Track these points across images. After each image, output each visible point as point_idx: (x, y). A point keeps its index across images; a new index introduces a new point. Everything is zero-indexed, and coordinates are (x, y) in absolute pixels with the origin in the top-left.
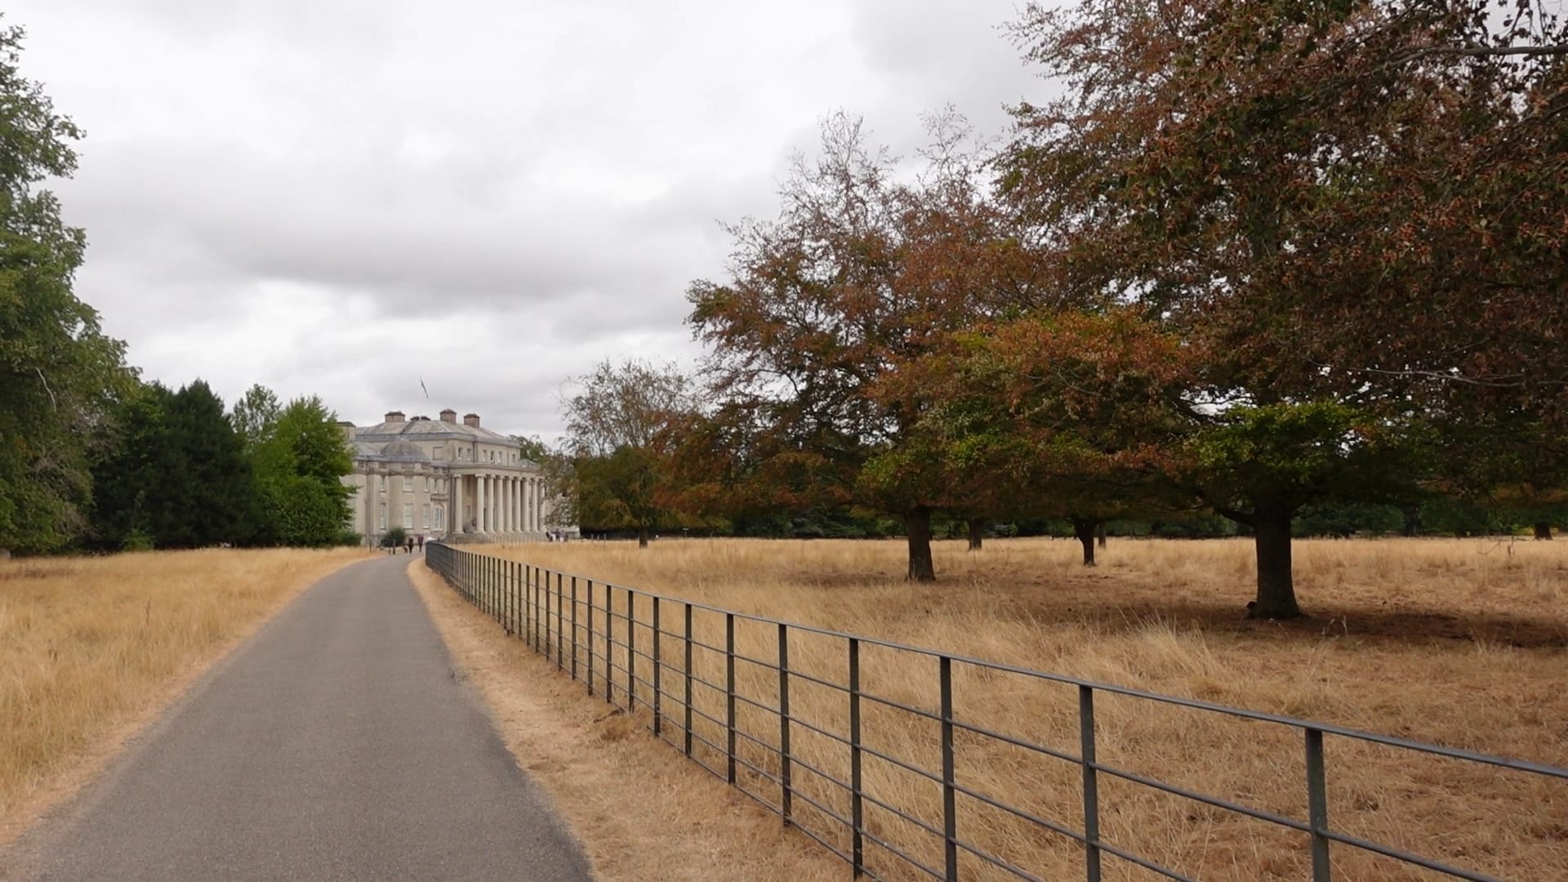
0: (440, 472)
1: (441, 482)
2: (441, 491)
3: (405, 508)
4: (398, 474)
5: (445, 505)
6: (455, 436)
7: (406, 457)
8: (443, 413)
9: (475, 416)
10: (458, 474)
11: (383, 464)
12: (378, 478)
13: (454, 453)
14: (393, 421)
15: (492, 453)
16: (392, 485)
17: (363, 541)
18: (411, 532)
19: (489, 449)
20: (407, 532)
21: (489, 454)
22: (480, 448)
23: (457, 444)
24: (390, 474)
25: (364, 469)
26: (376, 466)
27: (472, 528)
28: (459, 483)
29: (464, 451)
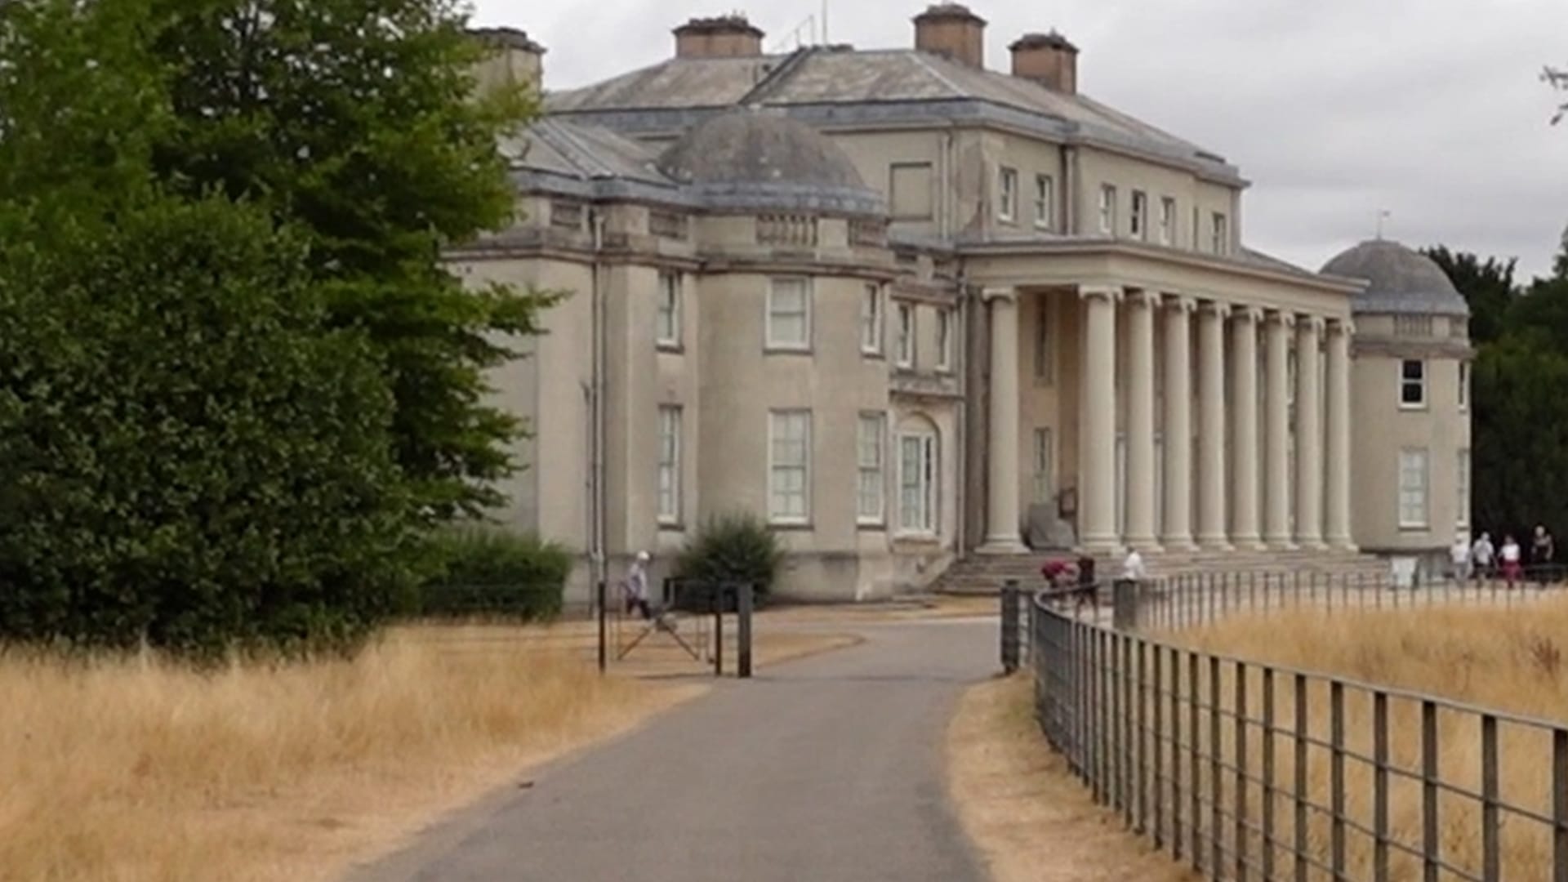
0: (925, 273)
1: (926, 315)
2: (928, 362)
3: (773, 428)
4: (741, 266)
5: (947, 422)
6: (985, 112)
7: (780, 188)
8: (927, 21)
9: (1057, 44)
10: (1000, 282)
11: (669, 217)
12: (643, 281)
13: (982, 188)
14: (710, 54)
15: (1137, 198)
16: (712, 315)
17: (577, 586)
18: (799, 542)
19: (1128, 179)
20: (783, 542)
21: (1125, 201)
22: (1091, 173)
23: (994, 150)
24: (704, 268)
25: (581, 238)
26: (637, 225)
27: (1061, 532)
28: (1007, 325)
29: (1026, 181)
